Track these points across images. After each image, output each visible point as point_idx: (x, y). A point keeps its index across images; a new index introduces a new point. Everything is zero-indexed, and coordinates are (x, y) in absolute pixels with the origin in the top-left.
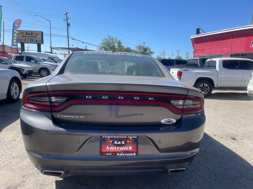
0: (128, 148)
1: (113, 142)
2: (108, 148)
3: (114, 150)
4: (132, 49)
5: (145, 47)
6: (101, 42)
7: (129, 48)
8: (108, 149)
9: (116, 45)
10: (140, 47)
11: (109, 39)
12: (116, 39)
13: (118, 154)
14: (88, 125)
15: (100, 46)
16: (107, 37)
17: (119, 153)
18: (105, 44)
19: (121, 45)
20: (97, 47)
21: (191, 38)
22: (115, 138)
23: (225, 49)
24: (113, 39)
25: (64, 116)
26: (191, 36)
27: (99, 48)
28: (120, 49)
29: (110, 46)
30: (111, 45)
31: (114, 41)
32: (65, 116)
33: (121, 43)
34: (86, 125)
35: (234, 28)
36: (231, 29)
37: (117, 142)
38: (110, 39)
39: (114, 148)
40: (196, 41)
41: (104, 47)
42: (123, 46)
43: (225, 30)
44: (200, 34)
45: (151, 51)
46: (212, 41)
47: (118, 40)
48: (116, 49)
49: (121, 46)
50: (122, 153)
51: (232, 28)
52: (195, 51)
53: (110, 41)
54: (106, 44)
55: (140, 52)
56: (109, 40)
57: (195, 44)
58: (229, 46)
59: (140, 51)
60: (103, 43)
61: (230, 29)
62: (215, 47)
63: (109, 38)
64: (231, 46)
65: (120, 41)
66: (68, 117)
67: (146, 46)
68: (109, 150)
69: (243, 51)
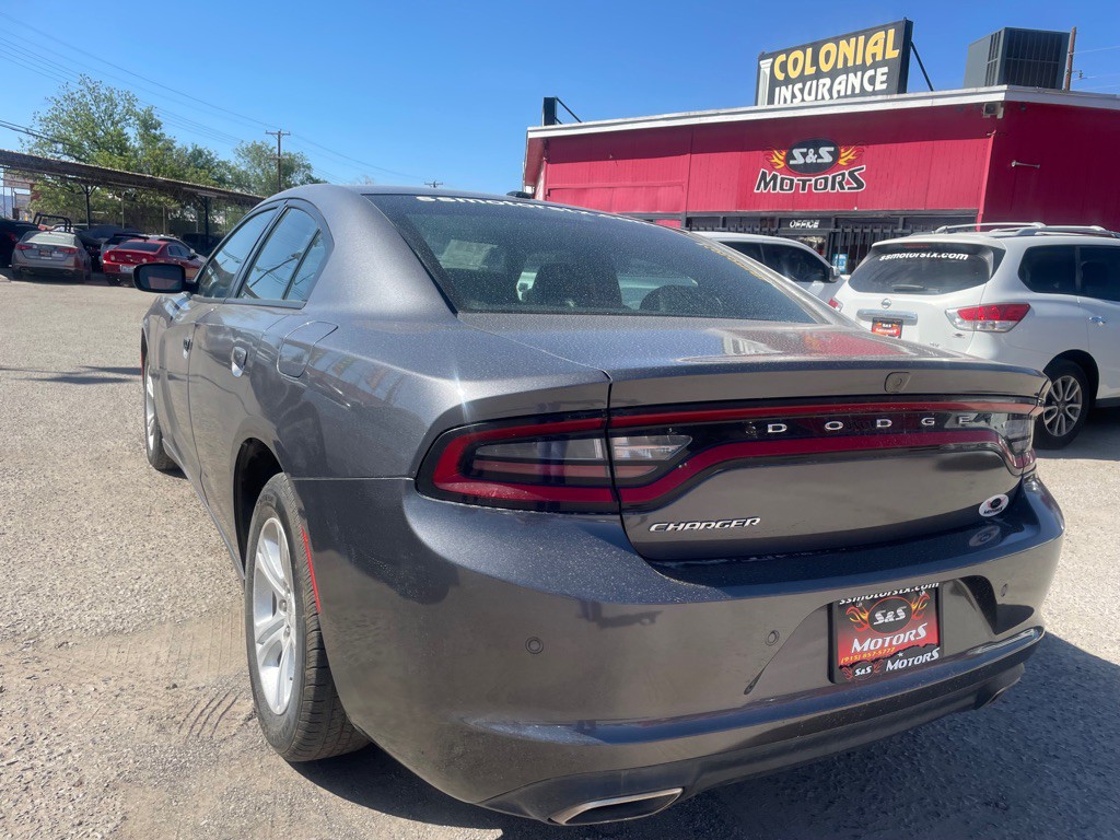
0: (917, 635)
1: (872, 618)
2: (856, 644)
3: (877, 651)
4: (222, 158)
5: (285, 154)
6: (45, 112)
7: (200, 153)
8: (859, 649)
9: (132, 134)
10: (257, 153)
11: (89, 97)
12: (130, 100)
13: (890, 666)
14: (766, 555)
15: (37, 129)
16: (75, 87)
17: (893, 657)
18: (65, 123)
19: (158, 132)
20: (25, 137)
21: (531, 135)
22: (880, 598)
23: (663, 193)
24: (110, 99)
25: (680, 528)
26: (529, 129)
27: (34, 140)
28: (157, 155)
29: (94, 134)
30: (101, 133)
31: (120, 108)
32: (682, 525)
33: (160, 124)
34: (759, 557)
35: (698, 113)
36: (687, 114)
37: (885, 615)
38: (97, 100)
39: (876, 643)
40: (552, 152)
41: (64, 140)
42: (172, 142)
43: (666, 116)
44: (558, 126)
45: (315, 175)
46: (615, 158)
47: (140, 108)
48: (136, 152)
49: (157, 139)
50: (901, 659)
51: (692, 114)
52: (549, 195)
53: (94, 108)
54: (72, 123)
55: (258, 175)
56: (87, 104)
57: (548, 162)
58: (681, 185)
59: (259, 171)
60: (56, 118)
61: (683, 114)
62: (628, 183)
63: (86, 92)
64: (685, 185)
65: (151, 115)
66: (696, 527)
67: (289, 148)
68: (862, 652)
69: (728, 207)
